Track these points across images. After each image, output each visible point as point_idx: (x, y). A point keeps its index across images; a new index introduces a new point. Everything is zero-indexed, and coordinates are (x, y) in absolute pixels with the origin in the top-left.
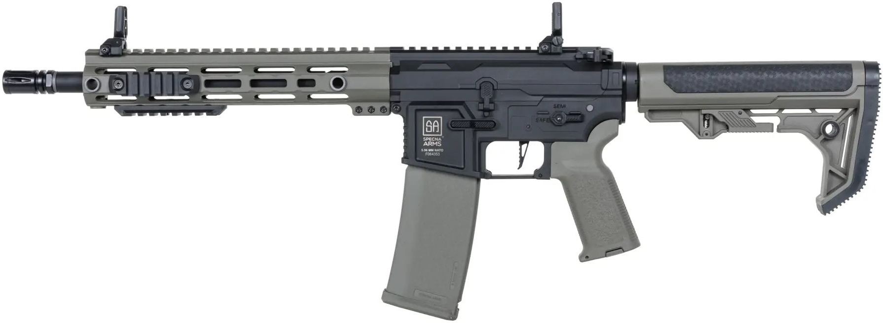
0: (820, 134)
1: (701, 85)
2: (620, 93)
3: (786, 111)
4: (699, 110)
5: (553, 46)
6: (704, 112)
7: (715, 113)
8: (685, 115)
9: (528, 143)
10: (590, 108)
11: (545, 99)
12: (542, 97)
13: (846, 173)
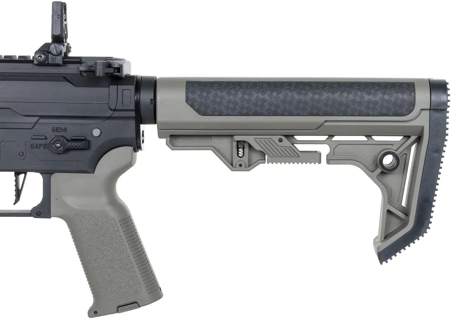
0: (377, 167)
1: (231, 106)
3: (336, 138)
4: (232, 136)
6: (237, 138)
7: (250, 139)
8: (215, 142)
13: (407, 213)
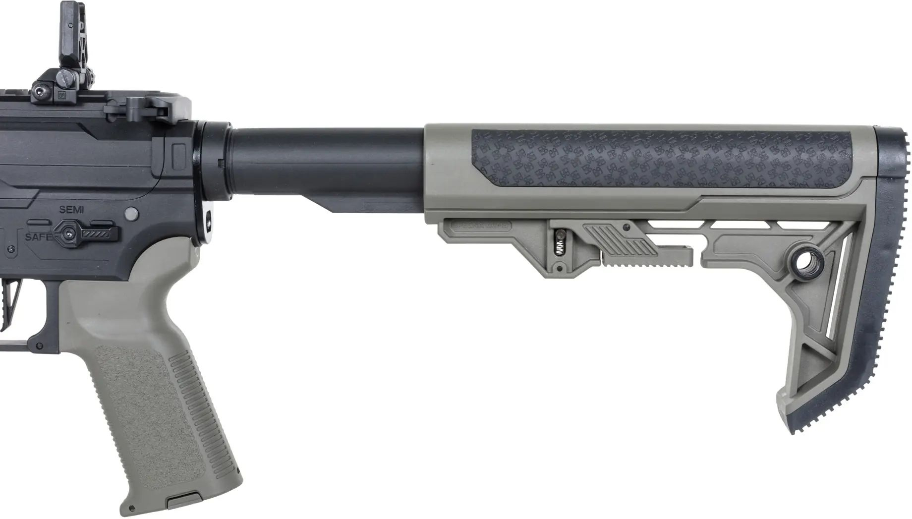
0: (785, 272)
1: (547, 170)
2: (190, 184)
3: (718, 225)
4: (545, 220)
5: (56, 88)
6: (554, 224)
7: (576, 226)
8: (519, 230)
9: (20, 281)
10: (131, 214)
11: (43, 195)
12: (37, 190)
13: (835, 347)
